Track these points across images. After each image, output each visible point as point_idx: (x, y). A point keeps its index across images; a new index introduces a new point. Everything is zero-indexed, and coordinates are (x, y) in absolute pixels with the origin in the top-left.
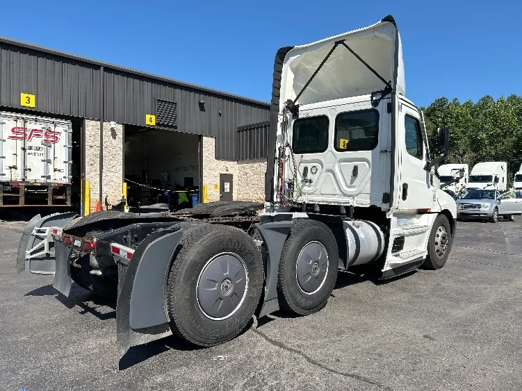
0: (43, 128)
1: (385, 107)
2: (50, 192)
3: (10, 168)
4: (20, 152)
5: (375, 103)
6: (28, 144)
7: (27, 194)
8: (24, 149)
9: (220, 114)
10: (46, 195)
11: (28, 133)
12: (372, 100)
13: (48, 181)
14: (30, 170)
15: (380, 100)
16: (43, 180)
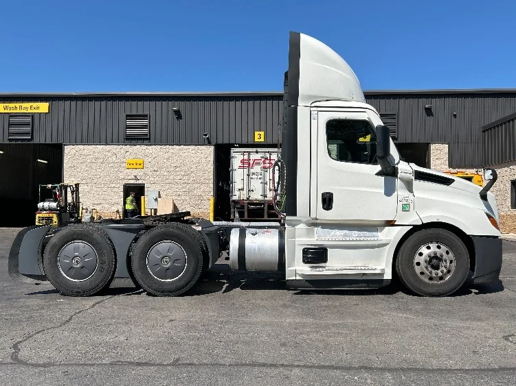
0: (262, 157)
2: (266, 208)
3: (239, 190)
4: (246, 177)
6: (252, 171)
7: (249, 210)
8: (248, 175)
9: (455, 116)
10: (263, 209)
11: (251, 162)
13: (266, 199)
14: (252, 191)
16: (261, 198)
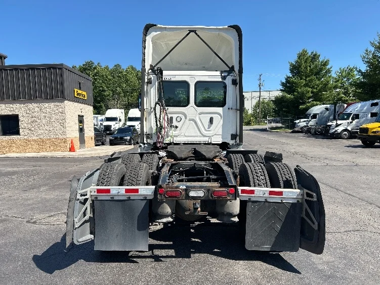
1: (230, 82)
5: (224, 78)
12: (221, 76)
15: (227, 76)
